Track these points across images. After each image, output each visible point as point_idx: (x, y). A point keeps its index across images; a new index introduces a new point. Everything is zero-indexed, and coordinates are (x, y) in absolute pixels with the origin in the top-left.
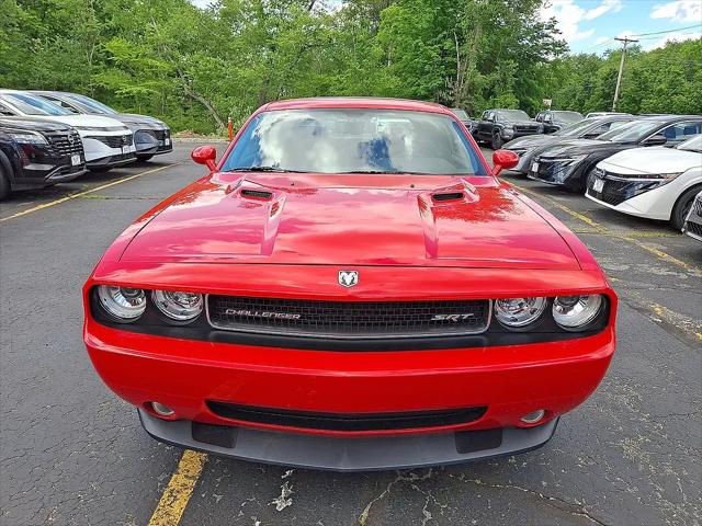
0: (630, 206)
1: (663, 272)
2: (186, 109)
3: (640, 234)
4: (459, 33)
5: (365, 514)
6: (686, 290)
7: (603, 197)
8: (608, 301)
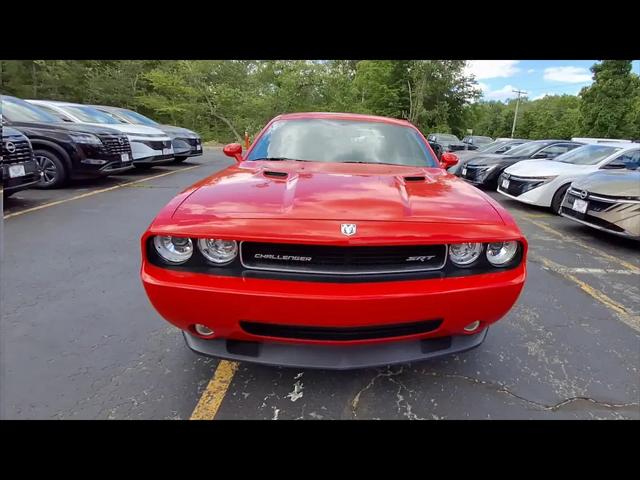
0: (525, 198)
1: (548, 239)
2: (211, 126)
3: (532, 216)
4: (412, 81)
5: (357, 399)
6: (561, 250)
7: (509, 191)
8: (522, 246)
